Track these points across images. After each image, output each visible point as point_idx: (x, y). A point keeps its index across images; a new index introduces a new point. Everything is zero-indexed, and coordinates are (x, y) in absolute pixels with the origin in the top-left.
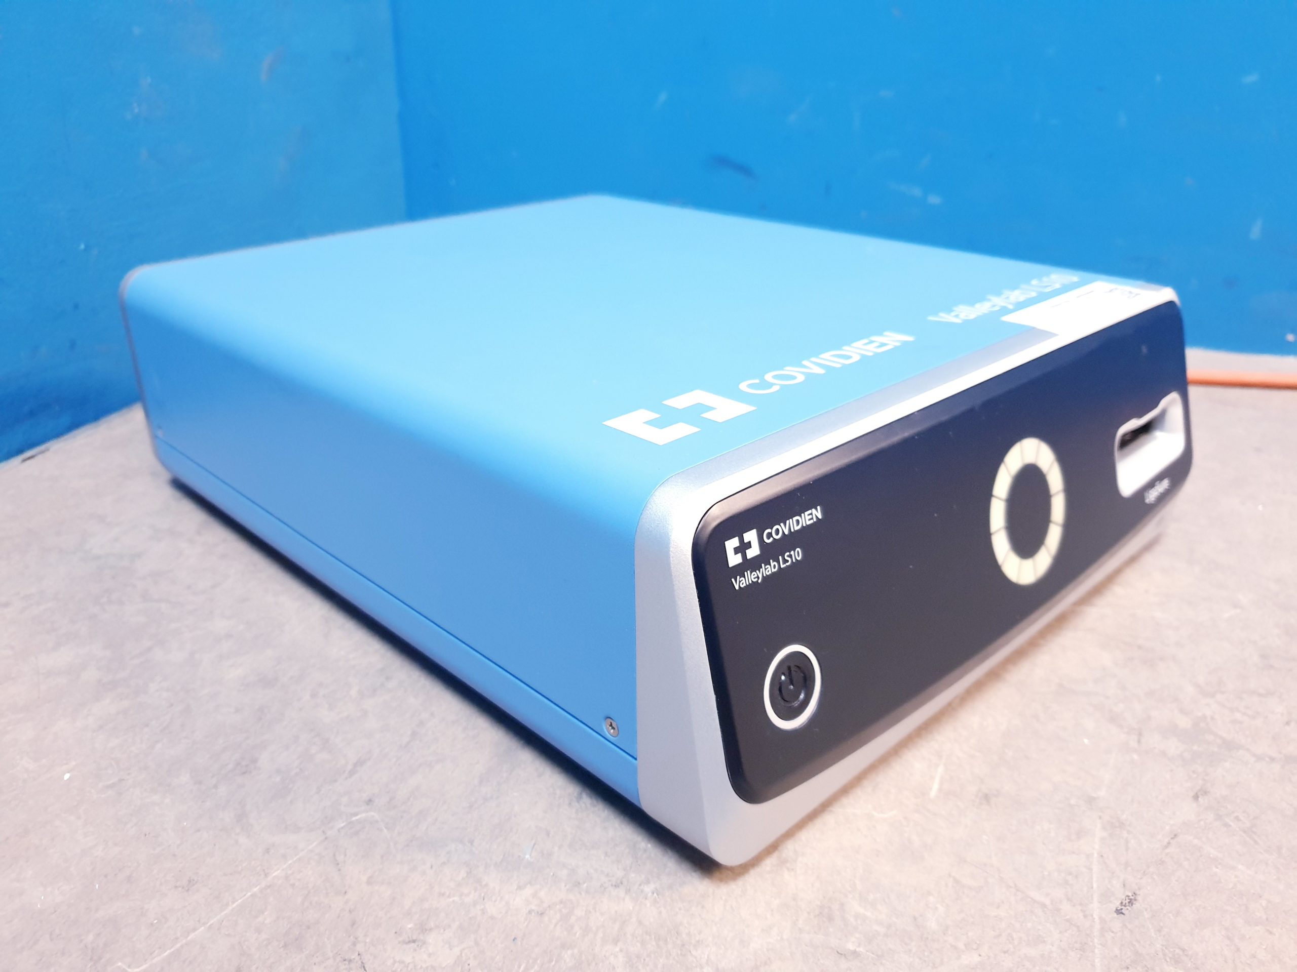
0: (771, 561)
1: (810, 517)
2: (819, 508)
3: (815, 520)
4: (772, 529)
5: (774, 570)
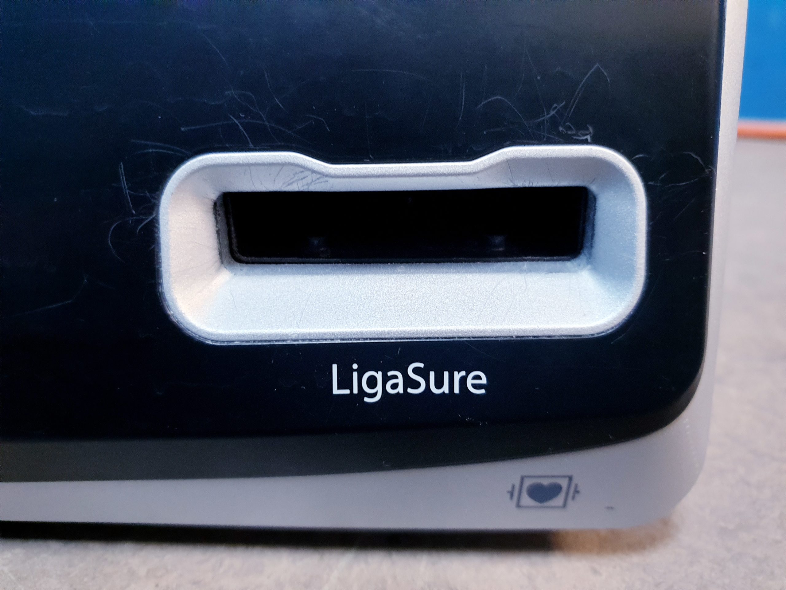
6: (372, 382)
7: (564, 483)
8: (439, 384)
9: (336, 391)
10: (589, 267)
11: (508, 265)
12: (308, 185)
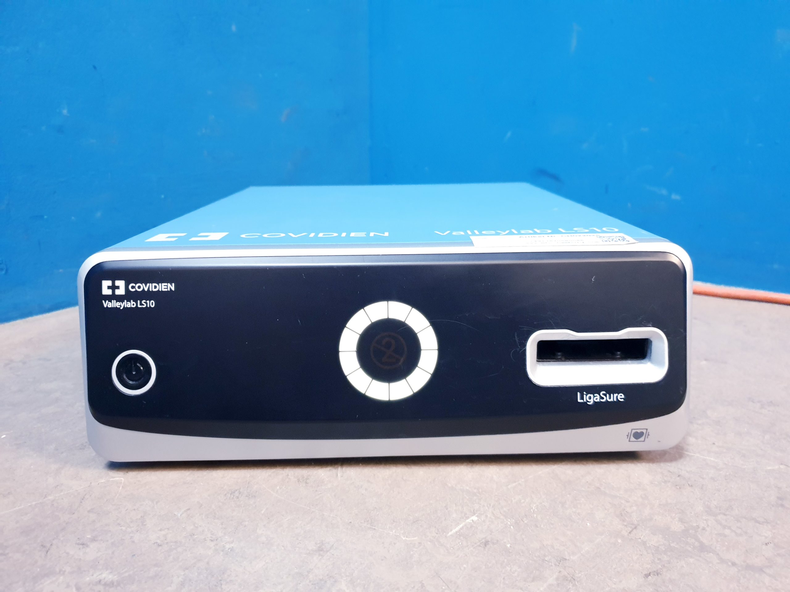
0: (132, 301)
1: (166, 287)
2: (173, 284)
3: (169, 290)
4: (136, 284)
5: (132, 306)
6: (590, 398)
7: (644, 431)
8: (610, 398)
9: (579, 401)
10: (650, 362)
11: (621, 362)
12: (569, 338)
